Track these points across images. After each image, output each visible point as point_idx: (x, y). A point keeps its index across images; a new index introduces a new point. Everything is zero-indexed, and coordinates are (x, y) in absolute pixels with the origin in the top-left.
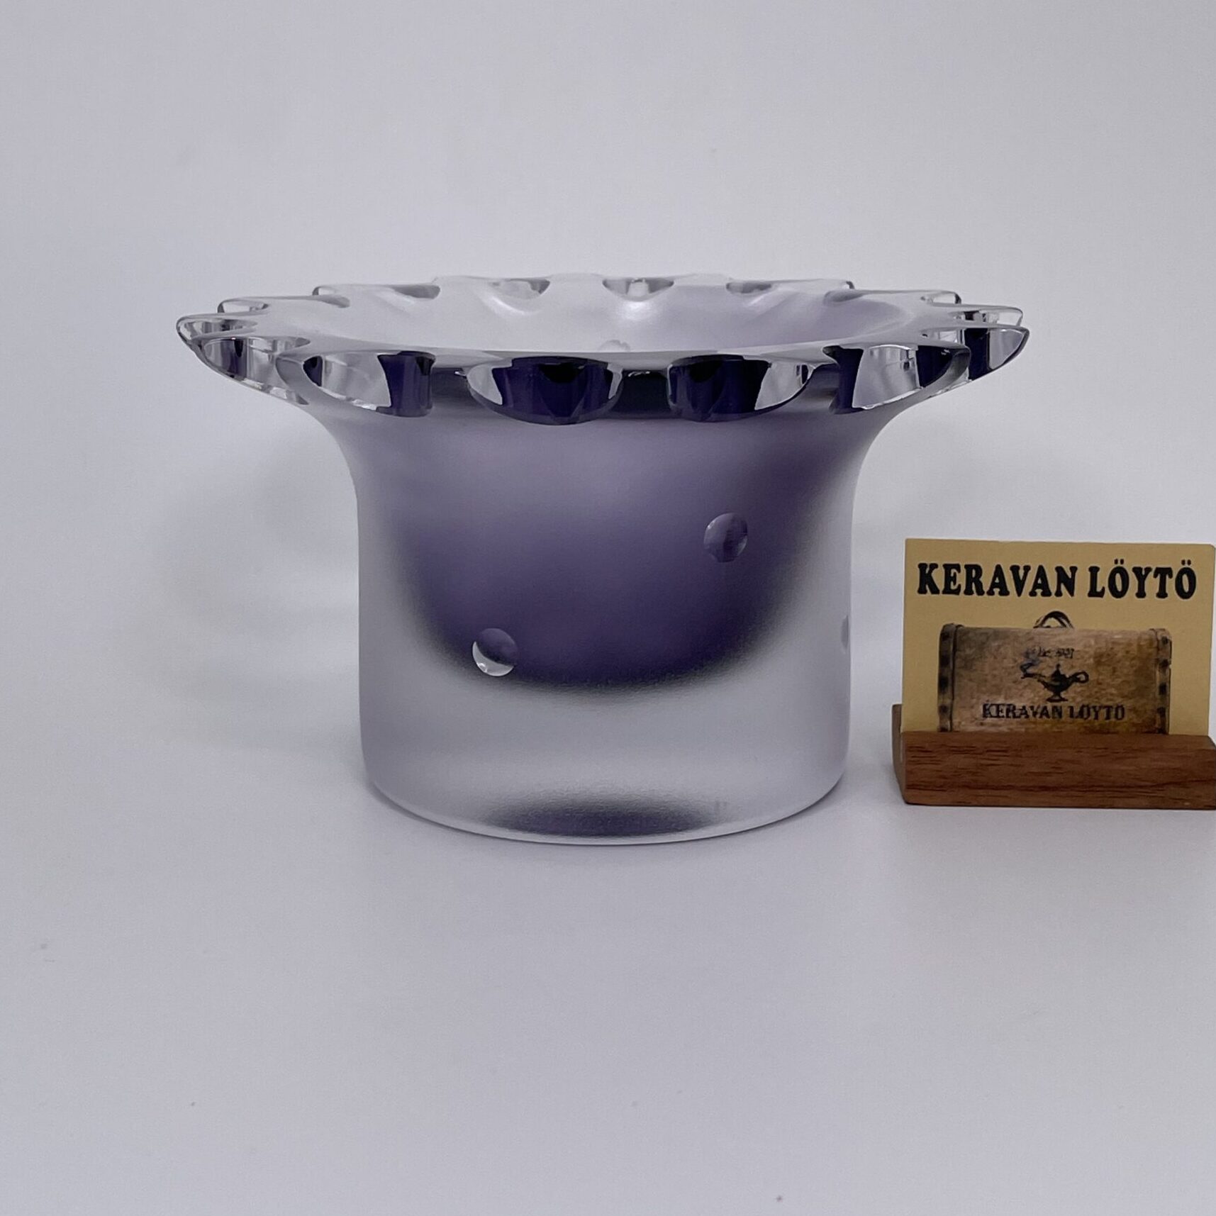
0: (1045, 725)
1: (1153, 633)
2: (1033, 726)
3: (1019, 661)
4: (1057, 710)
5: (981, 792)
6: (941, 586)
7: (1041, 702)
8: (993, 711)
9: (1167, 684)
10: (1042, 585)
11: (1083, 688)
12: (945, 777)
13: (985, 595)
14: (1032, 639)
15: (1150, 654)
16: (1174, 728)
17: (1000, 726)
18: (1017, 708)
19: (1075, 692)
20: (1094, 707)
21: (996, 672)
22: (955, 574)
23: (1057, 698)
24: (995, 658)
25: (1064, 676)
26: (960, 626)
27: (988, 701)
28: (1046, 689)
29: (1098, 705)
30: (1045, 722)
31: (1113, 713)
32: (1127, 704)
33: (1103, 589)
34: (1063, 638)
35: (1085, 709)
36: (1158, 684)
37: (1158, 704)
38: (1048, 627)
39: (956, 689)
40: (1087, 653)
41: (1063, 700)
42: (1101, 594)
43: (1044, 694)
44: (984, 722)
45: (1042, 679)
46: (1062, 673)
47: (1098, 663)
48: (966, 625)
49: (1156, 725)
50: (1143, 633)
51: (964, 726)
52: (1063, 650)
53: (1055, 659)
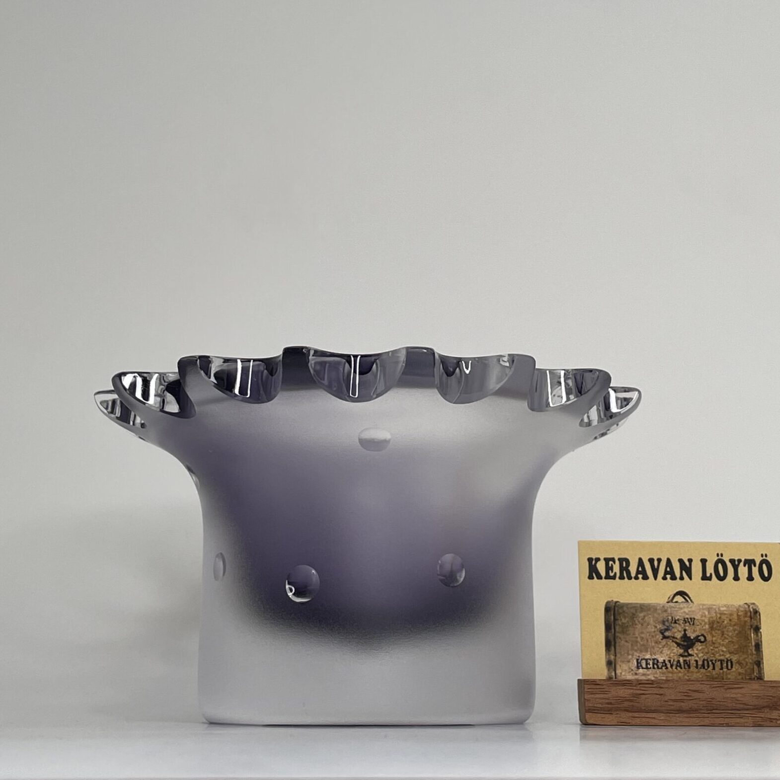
0: (680, 673)
1: (746, 606)
2: (671, 675)
3: (658, 627)
4: (687, 663)
6: (603, 574)
7: (676, 657)
8: (644, 664)
9: (760, 643)
10: (670, 573)
11: (704, 647)
12: (611, 704)
13: (633, 579)
14: (666, 611)
15: (746, 622)
16: (768, 676)
18: (660, 661)
19: (697, 650)
20: (711, 661)
21: (643, 635)
22: (612, 564)
23: (686, 654)
24: (642, 625)
25: (690, 637)
26: (618, 602)
27: (639, 657)
28: (678, 647)
29: (714, 659)
30: (680, 672)
31: (725, 665)
32: (734, 658)
33: (711, 574)
34: (686, 610)
35: (706, 662)
36: (753, 644)
37: (755, 658)
38: (676, 602)
39: (617, 648)
40: (703, 621)
41: (691, 655)
42: (710, 579)
43: (678, 651)
44: (637, 672)
45: (674, 640)
46: (688, 635)
47: (712, 628)
48: (622, 602)
49: (755, 674)
50: (740, 606)
51: (625, 675)
52: (687, 618)
53: (683, 625)
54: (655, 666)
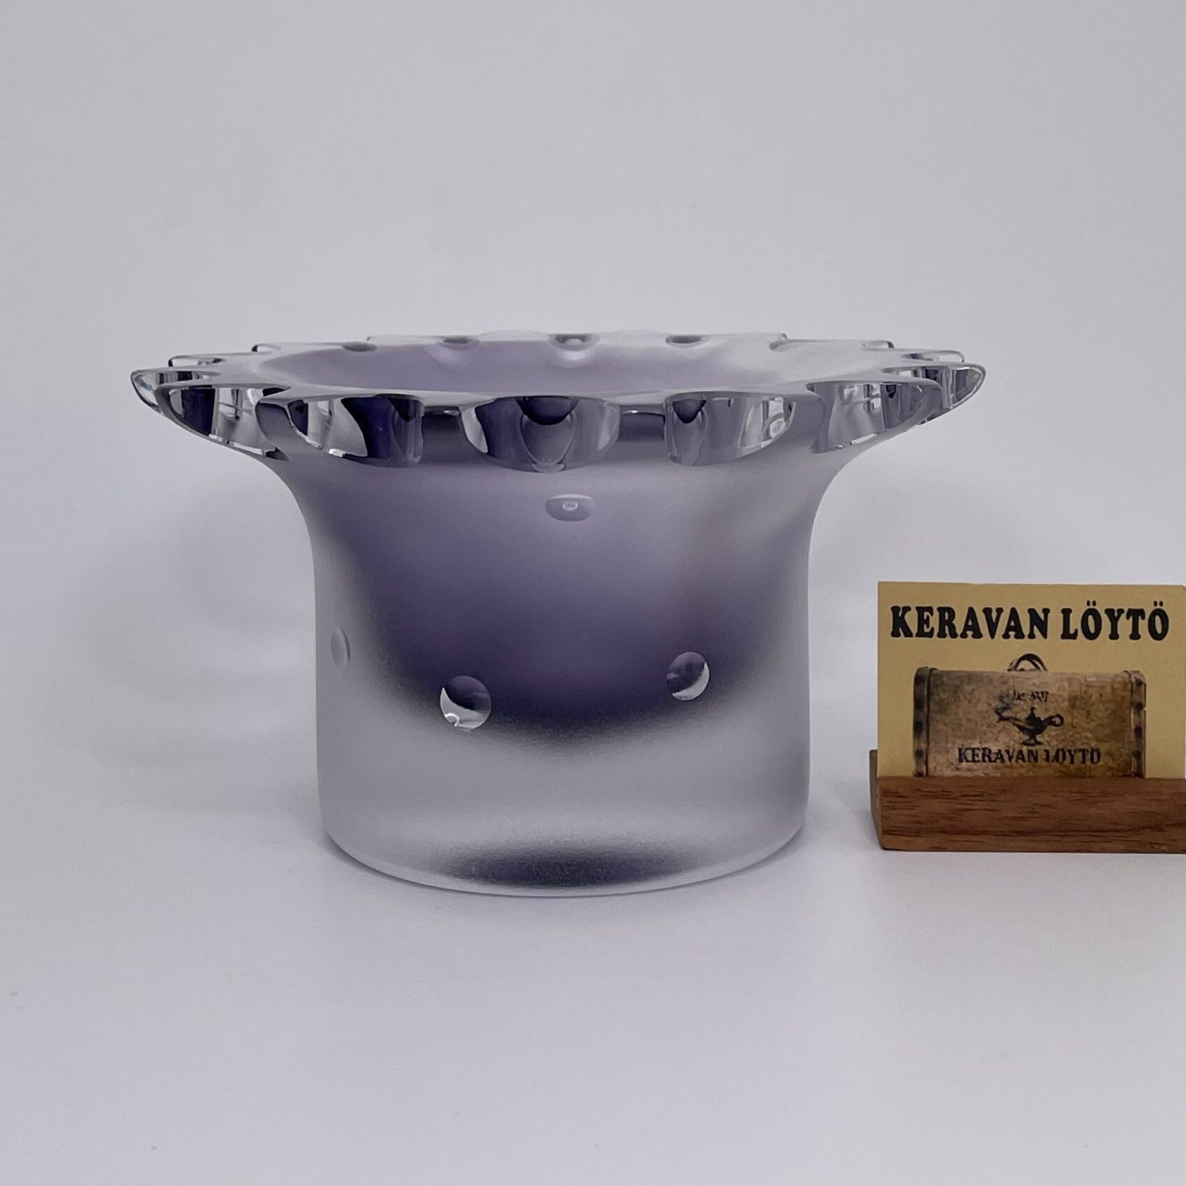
0: (1023, 768)
1: (1126, 676)
2: (1008, 771)
3: (993, 705)
4: (1033, 755)
5: (957, 837)
6: (914, 628)
7: (1017, 746)
8: (969, 754)
9: (1142, 727)
10: (1015, 628)
11: (1059, 732)
12: (919, 822)
13: (959, 638)
14: (1005, 683)
15: (1123, 697)
16: (1149, 773)
17: (976, 770)
18: (993, 751)
19: (1049, 736)
20: (1070, 751)
21: (970, 717)
22: (928, 617)
23: (1033, 741)
24: (970, 702)
25: (1039, 719)
26: (935, 669)
27: (963, 745)
28: (1021, 733)
29: (1073, 749)
30: (1022, 766)
31: (1089, 756)
32: (1103, 748)
33: (1076, 631)
34: (1037, 682)
35: (1061, 753)
36: (1133, 727)
37: (1133, 747)
38: (1022, 670)
39: (931, 733)
40: (1060, 696)
41: (1040, 743)
42: (1074, 636)
43: (1020, 738)
44: (960, 767)
45: (1017, 723)
46: (1036, 716)
47: (1073, 706)
48: (940, 668)
49: (1132, 769)
50: (1116, 675)
51: (940, 771)
52: (1037, 693)
53: (1029, 702)
54: (986, 759)
